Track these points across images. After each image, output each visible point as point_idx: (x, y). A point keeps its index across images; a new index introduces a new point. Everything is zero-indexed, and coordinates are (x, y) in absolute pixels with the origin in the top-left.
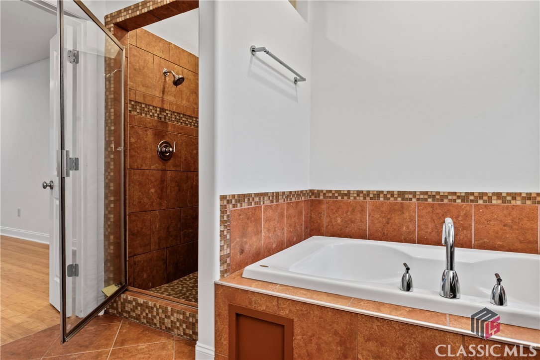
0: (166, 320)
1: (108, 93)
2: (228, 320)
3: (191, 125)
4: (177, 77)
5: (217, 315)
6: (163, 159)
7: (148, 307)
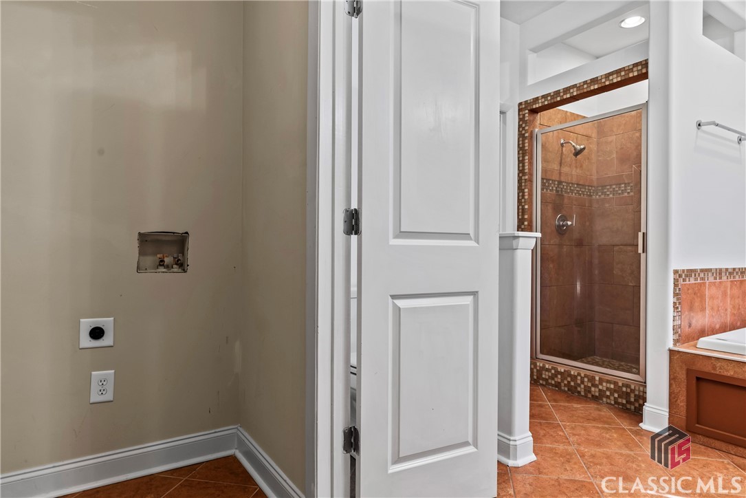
0: (593, 389)
1: (521, 175)
2: (685, 383)
3: (584, 195)
4: (578, 147)
5: (673, 379)
6: (560, 233)
7: (570, 375)
